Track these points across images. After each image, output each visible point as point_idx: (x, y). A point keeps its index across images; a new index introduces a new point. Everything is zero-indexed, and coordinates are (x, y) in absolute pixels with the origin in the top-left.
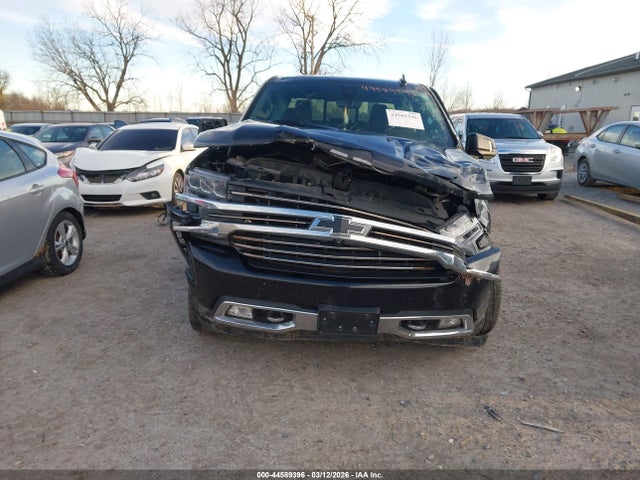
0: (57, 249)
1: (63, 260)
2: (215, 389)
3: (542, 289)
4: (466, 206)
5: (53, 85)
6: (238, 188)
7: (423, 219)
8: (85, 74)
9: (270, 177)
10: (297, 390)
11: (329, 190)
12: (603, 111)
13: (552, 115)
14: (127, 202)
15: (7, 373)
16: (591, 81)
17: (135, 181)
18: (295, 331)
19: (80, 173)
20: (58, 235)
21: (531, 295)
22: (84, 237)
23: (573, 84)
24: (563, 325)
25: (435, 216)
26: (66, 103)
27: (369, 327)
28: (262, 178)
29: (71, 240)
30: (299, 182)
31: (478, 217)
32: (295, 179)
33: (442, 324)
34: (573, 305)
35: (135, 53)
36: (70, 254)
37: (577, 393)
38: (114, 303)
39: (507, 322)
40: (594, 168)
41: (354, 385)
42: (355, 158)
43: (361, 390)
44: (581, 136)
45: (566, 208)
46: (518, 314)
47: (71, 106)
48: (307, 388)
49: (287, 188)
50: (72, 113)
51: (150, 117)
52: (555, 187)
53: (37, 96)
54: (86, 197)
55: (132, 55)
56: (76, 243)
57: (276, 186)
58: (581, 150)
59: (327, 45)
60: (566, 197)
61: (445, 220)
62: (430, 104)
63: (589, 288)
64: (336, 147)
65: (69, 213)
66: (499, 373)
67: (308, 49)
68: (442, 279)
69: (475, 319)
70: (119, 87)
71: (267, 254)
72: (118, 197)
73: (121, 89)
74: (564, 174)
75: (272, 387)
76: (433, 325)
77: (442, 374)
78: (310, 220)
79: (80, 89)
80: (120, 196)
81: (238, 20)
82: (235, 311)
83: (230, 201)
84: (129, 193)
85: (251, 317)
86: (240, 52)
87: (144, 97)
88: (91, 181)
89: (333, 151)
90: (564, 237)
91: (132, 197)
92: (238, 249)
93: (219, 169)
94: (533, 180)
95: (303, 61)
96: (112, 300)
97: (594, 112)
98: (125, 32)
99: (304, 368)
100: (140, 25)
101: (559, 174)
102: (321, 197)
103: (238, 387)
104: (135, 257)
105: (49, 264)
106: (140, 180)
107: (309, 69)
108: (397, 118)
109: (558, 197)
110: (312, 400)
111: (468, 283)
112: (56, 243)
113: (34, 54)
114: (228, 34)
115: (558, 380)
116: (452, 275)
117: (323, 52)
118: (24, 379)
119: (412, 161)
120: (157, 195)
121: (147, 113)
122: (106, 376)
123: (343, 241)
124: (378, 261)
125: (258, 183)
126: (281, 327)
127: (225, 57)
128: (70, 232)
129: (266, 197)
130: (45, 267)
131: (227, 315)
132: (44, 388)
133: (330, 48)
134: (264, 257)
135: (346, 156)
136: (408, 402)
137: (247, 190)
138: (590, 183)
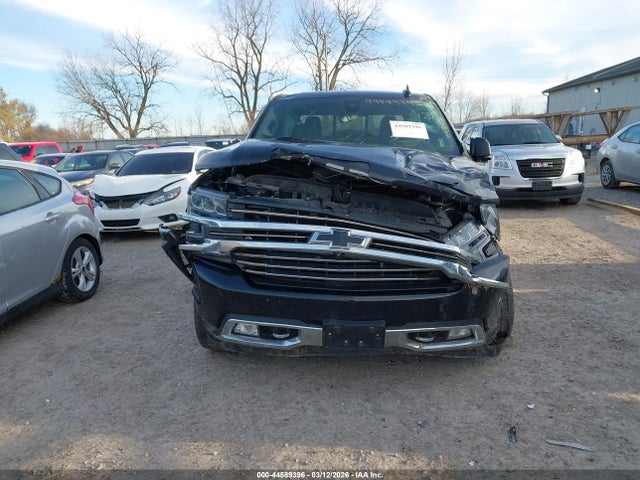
0: (74, 276)
1: (80, 287)
2: (227, 414)
3: (567, 297)
4: (472, 213)
5: (78, 116)
6: (238, 205)
7: (425, 229)
8: (107, 103)
9: (270, 193)
10: (310, 413)
11: (328, 203)
12: (623, 111)
13: (571, 118)
14: (145, 226)
15: (21, 402)
16: (610, 82)
17: (152, 204)
18: (303, 347)
19: (100, 200)
20: (75, 262)
21: (555, 303)
22: (101, 263)
23: (592, 86)
24: (589, 334)
25: (437, 225)
26: (91, 133)
27: (375, 341)
28: (262, 195)
29: (88, 266)
30: (299, 197)
31: (484, 224)
32: (295, 194)
33: (451, 335)
34: (601, 313)
35: (155, 80)
36: (87, 280)
37: (607, 407)
38: (129, 328)
39: (530, 333)
40: (618, 170)
41: (369, 405)
42: (351, 170)
43: (376, 411)
44: (602, 138)
45: (591, 212)
46: (541, 325)
47: (96, 136)
48: (320, 410)
49: (287, 203)
50: (96, 142)
51: (169, 142)
52: (578, 191)
53: (63, 126)
54: (105, 223)
55: (152, 83)
56: (93, 269)
57: (274, 202)
58: (603, 151)
59: (341, 62)
60: (589, 200)
61: (449, 229)
62: (434, 113)
63: (616, 294)
64: (333, 160)
65: (85, 240)
66: (522, 389)
67: (323, 67)
68: (449, 288)
69: (486, 329)
70: (140, 114)
71: (269, 270)
72: (136, 221)
73: (143, 116)
74: (585, 177)
75: (284, 410)
76: (442, 337)
77: (461, 391)
78: (310, 234)
79: (104, 118)
80: (139, 220)
81: (252, 42)
82: (242, 328)
83: (231, 219)
84: (147, 216)
85: (257, 334)
86: (256, 74)
87: (165, 122)
88: (110, 207)
89: (328, 164)
90: (589, 242)
91: (150, 220)
92: (240, 266)
93: (221, 188)
94: (554, 185)
95: (318, 79)
96: (127, 325)
97: (614, 112)
98: (144, 60)
99: (318, 390)
100: (158, 53)
101: (581, 177)
102: (320, 211)
103: (249, 411)
104: (153, 280)
105: (66, 292)
106: (157, 203)
107: (324, 87)
108: (401, 129)
109: (581, 201)
110: (325, 422)
111: (475, 292)
112: (73, 270)
113: (58, 87)
114: (244, 57)
115: (586, 394)
116: (459, 284)
117: (337, 69)
118: (38, 408)
119: (412, 170)
120: (175, 217)
121: (168, 138)
122: (118, 404)
123: (343, 254)
124: (381, 273)
125: (256, 200)
126: (287, 344)
127: (242, 79)
128: (86, 258)
129: (265, 213)
130: (62, 295)
131: (233, 332)
132: (56, 417)
133: (344, 65)
134: (267, 273)
135: (342, 168)
136: (425, 422)
137: (247, 207)
138: (613, 185)
